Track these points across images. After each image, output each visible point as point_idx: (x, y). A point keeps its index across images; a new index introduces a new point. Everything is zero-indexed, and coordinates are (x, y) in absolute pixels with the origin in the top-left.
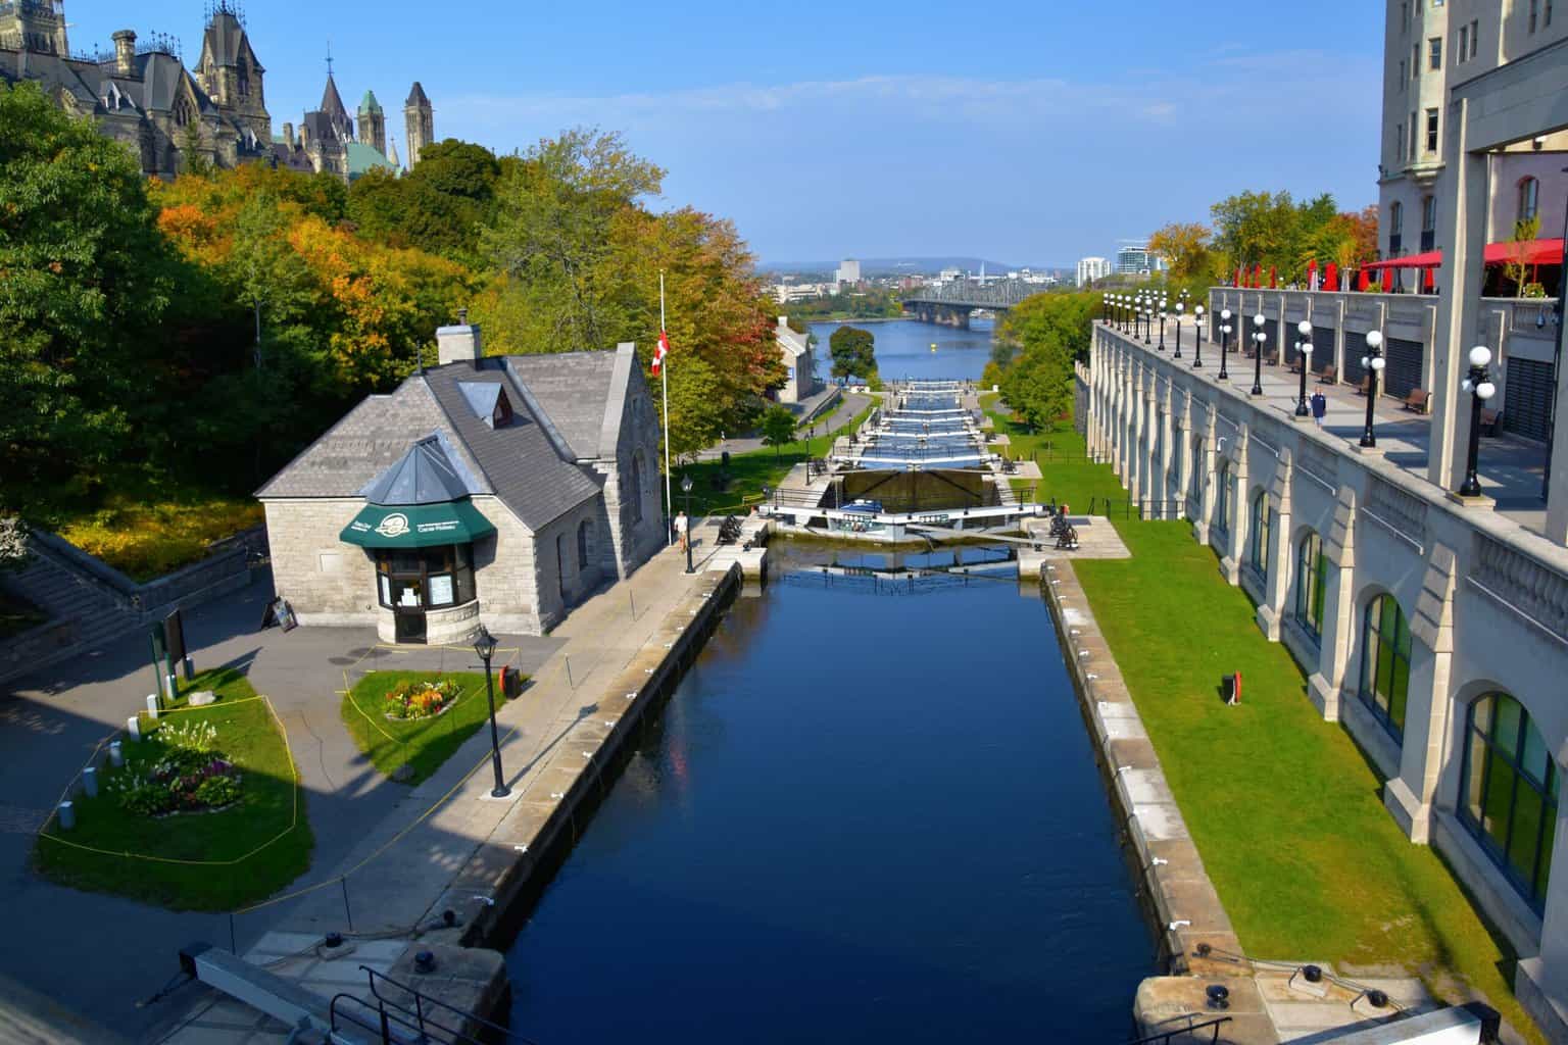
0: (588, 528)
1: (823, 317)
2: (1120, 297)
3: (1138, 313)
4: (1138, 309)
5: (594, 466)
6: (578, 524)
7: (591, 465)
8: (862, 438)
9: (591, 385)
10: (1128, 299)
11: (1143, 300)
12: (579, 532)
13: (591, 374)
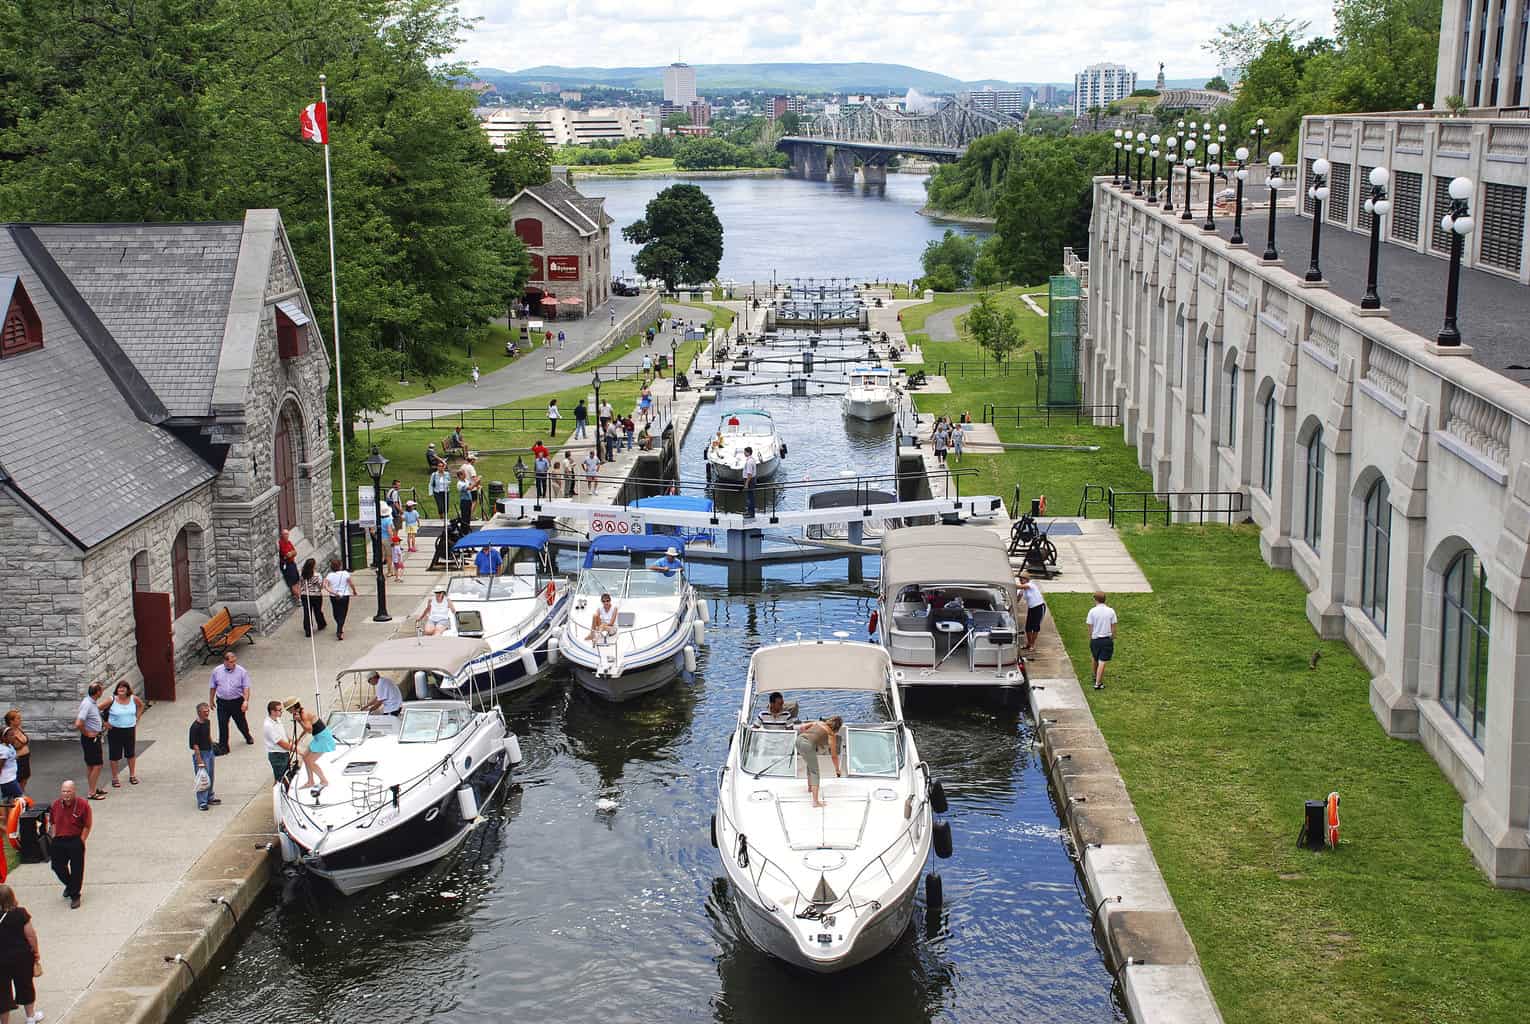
0: (192, 541)
1: (625, 168)
2: (1141, 137)
3: (1171, 164)
4: (1173, 157)
5: (204, 432)
6: (172, 537)
7: (199, 427)
8: (695, 381)
9: (200, 283)
10: (1155, 139)
11: (1181, 141)
12: (175, 551)
13: (195, 264)
